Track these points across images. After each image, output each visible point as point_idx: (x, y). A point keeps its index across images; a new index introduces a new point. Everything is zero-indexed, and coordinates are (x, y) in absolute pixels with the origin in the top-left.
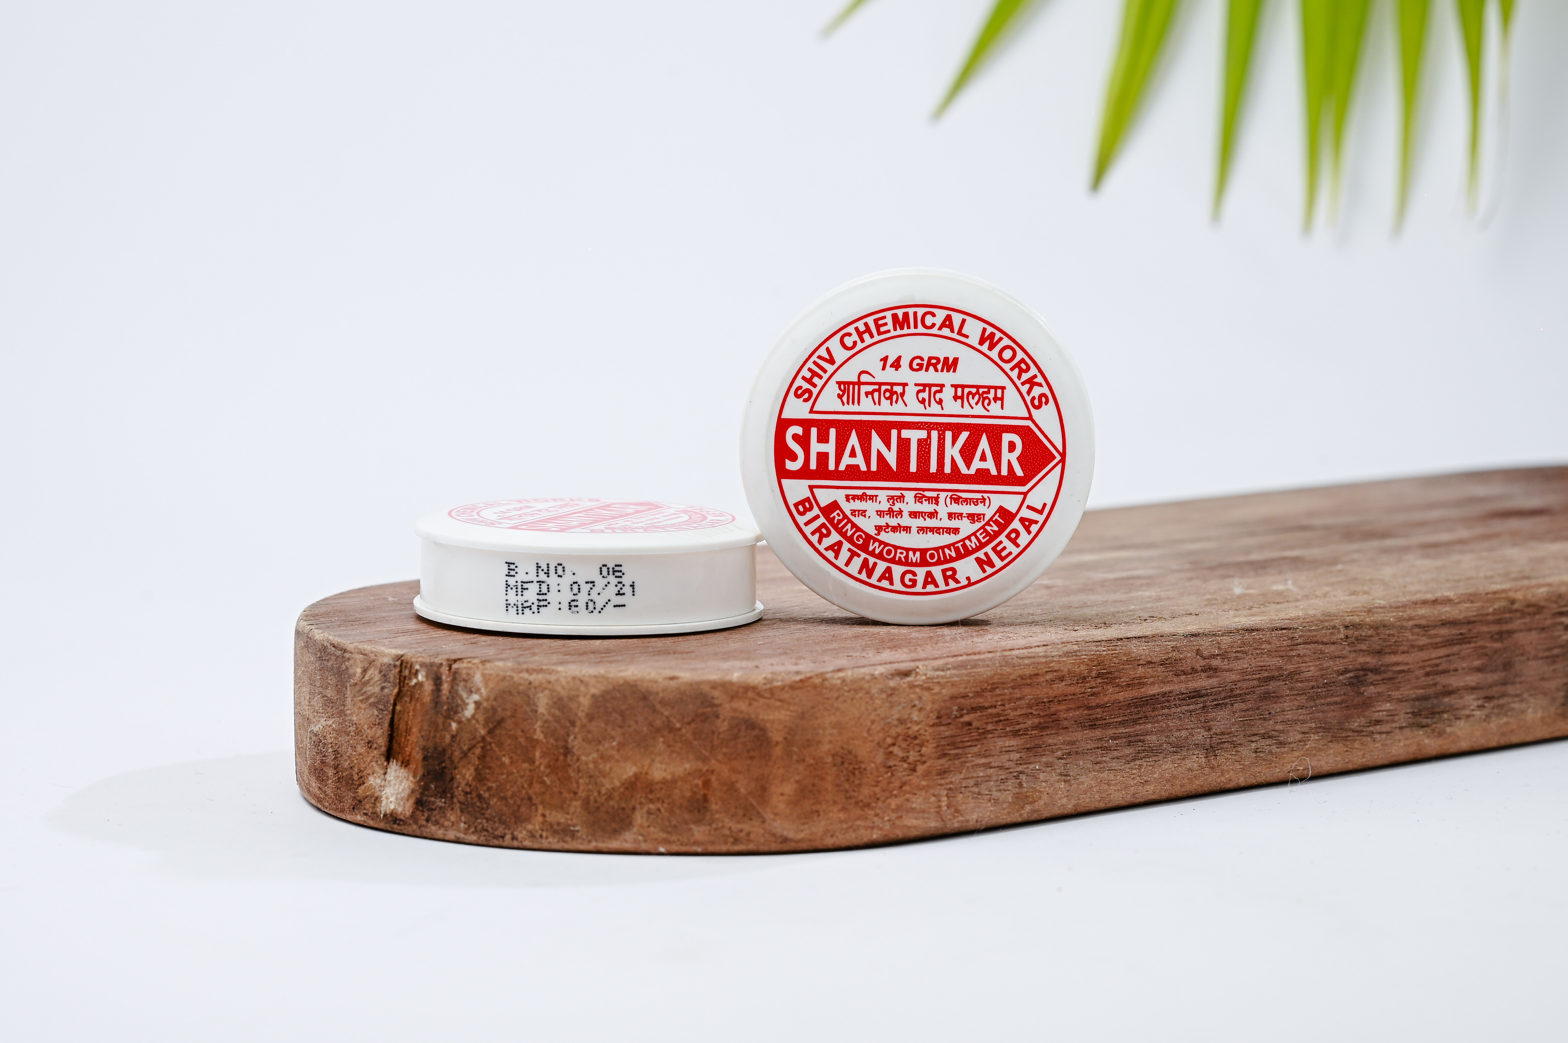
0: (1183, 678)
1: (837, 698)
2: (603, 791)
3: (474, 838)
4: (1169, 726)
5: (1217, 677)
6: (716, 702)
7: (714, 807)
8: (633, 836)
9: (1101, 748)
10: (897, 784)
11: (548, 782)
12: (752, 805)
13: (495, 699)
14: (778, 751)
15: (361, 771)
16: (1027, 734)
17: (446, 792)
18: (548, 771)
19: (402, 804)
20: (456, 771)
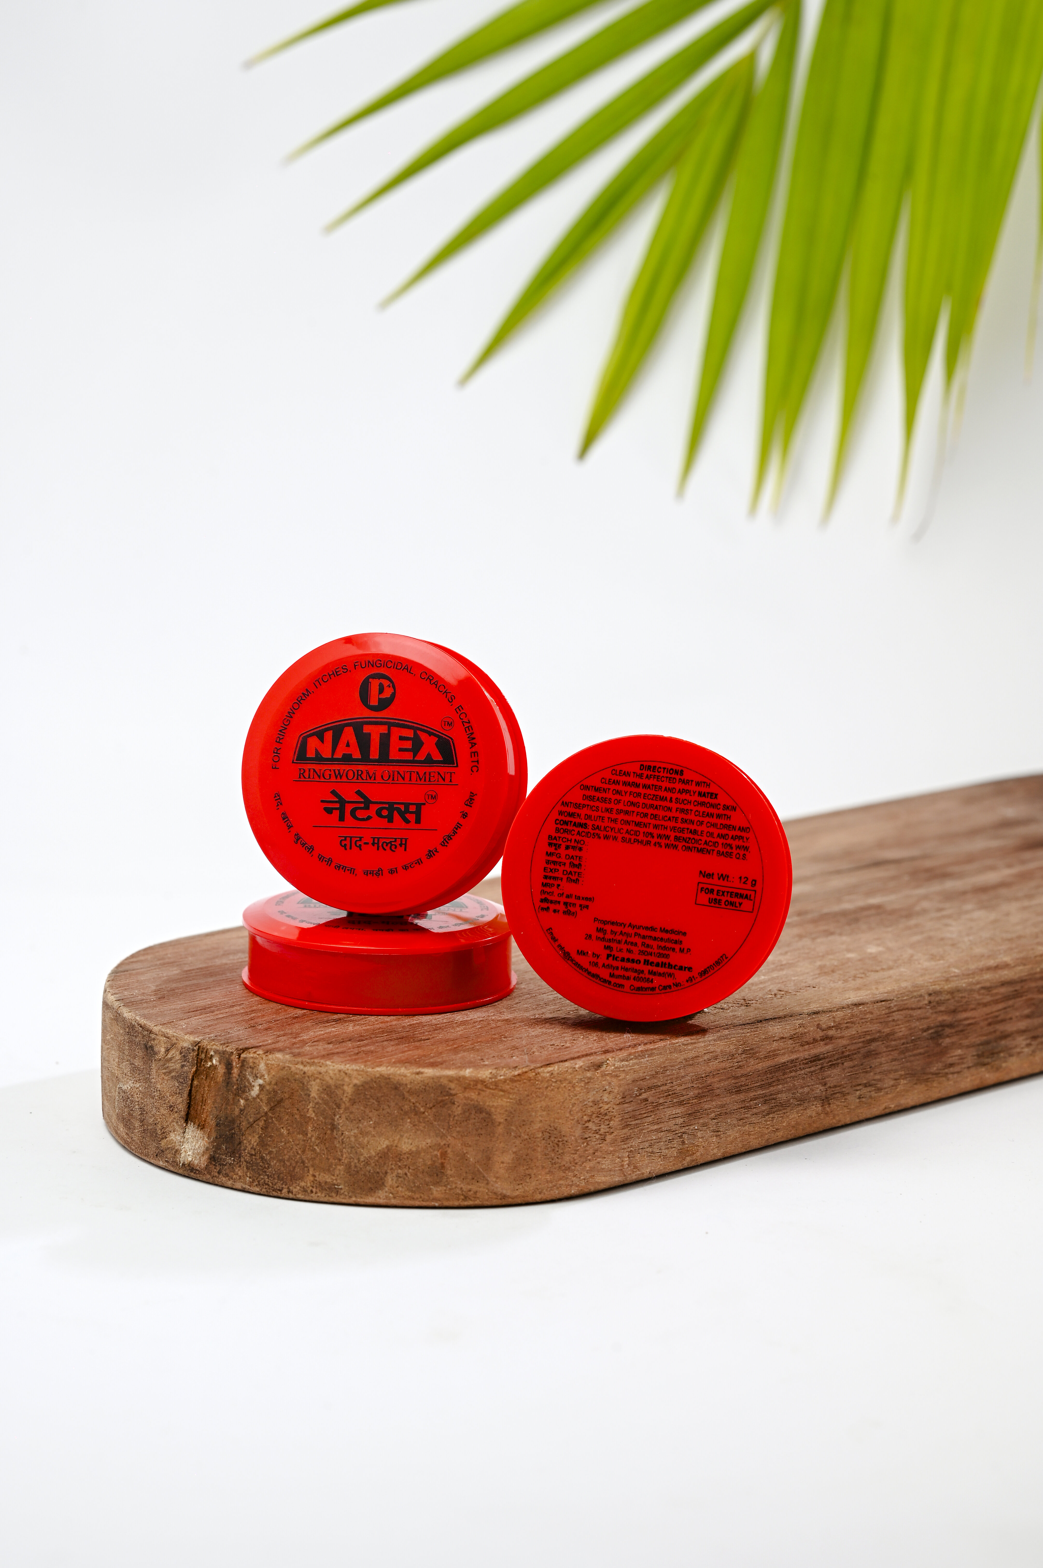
0: (806, 1047)
1: (547, 1088)
2: (362, 1159)
3: (257, 1189)
4: (795, 1086)
5: (832, 1043)
6: (453, 1092)
7: (449, 1172)
8: (385, 1194)
9: (744, 1107)
10: (591, 1151)
11: (318, 1150)
12: (478, 1171)
13: (276, 1084)
14: (500, 1130)
15: (163, 1128)
16: (689, 1103)
17: (235, 1151)
18: (317, 1142)
19: (198, 1158)
20: (244, 1138)
